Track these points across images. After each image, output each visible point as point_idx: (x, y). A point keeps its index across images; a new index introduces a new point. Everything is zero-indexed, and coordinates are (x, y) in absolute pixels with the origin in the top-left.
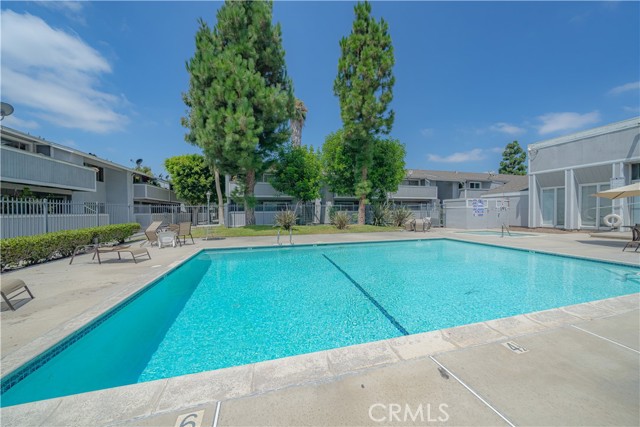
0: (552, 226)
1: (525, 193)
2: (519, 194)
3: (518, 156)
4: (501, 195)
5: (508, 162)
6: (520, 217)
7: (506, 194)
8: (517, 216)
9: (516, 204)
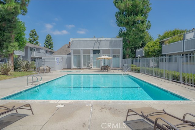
0: (76, 68)
1: (69, 56)
2: (66, 56)
3: (36, 37)
4: (60, 56)
5: (32, 39)
6: (67, 65)
7: (62, 56)
8: (66, 65)
9: (65, 60)
